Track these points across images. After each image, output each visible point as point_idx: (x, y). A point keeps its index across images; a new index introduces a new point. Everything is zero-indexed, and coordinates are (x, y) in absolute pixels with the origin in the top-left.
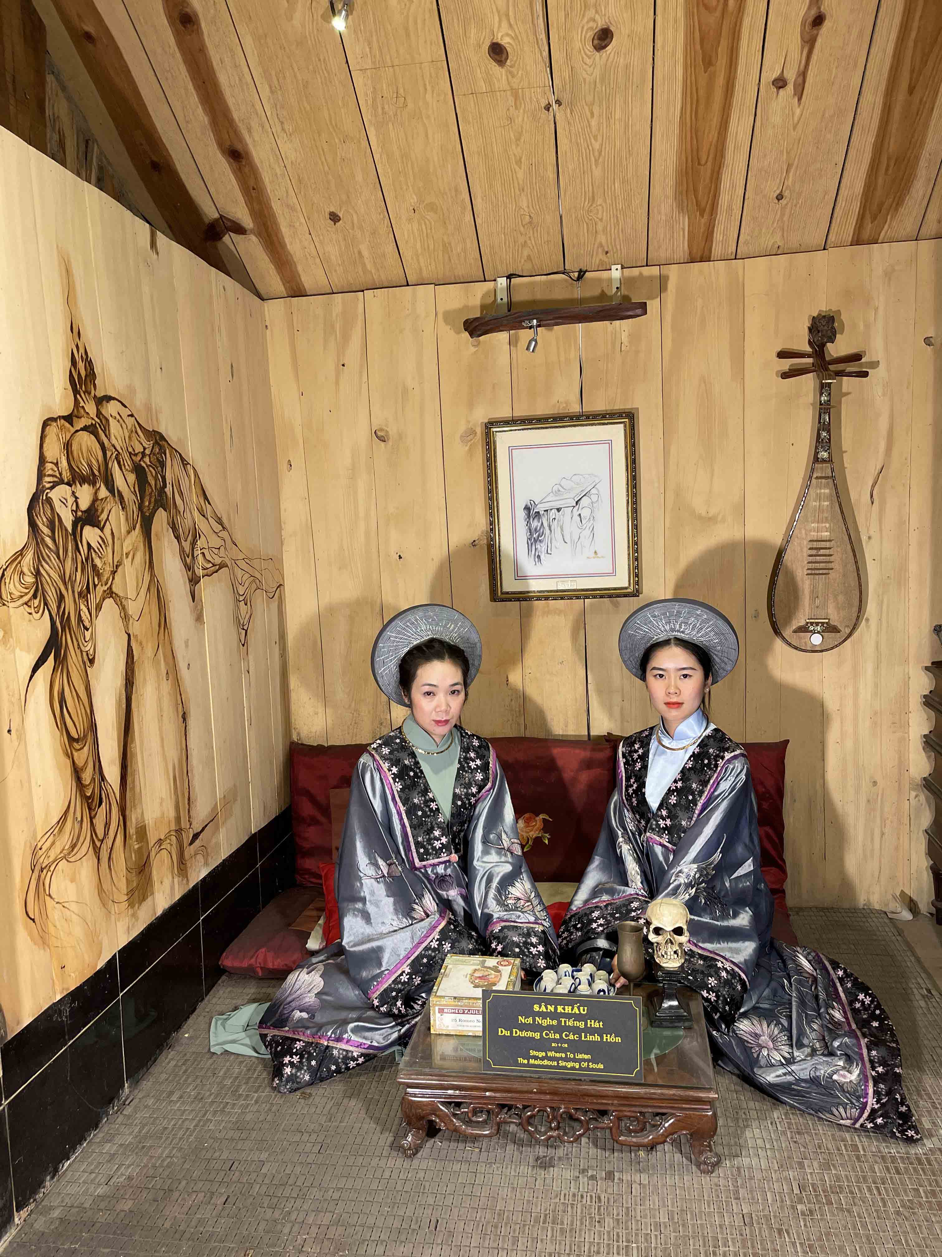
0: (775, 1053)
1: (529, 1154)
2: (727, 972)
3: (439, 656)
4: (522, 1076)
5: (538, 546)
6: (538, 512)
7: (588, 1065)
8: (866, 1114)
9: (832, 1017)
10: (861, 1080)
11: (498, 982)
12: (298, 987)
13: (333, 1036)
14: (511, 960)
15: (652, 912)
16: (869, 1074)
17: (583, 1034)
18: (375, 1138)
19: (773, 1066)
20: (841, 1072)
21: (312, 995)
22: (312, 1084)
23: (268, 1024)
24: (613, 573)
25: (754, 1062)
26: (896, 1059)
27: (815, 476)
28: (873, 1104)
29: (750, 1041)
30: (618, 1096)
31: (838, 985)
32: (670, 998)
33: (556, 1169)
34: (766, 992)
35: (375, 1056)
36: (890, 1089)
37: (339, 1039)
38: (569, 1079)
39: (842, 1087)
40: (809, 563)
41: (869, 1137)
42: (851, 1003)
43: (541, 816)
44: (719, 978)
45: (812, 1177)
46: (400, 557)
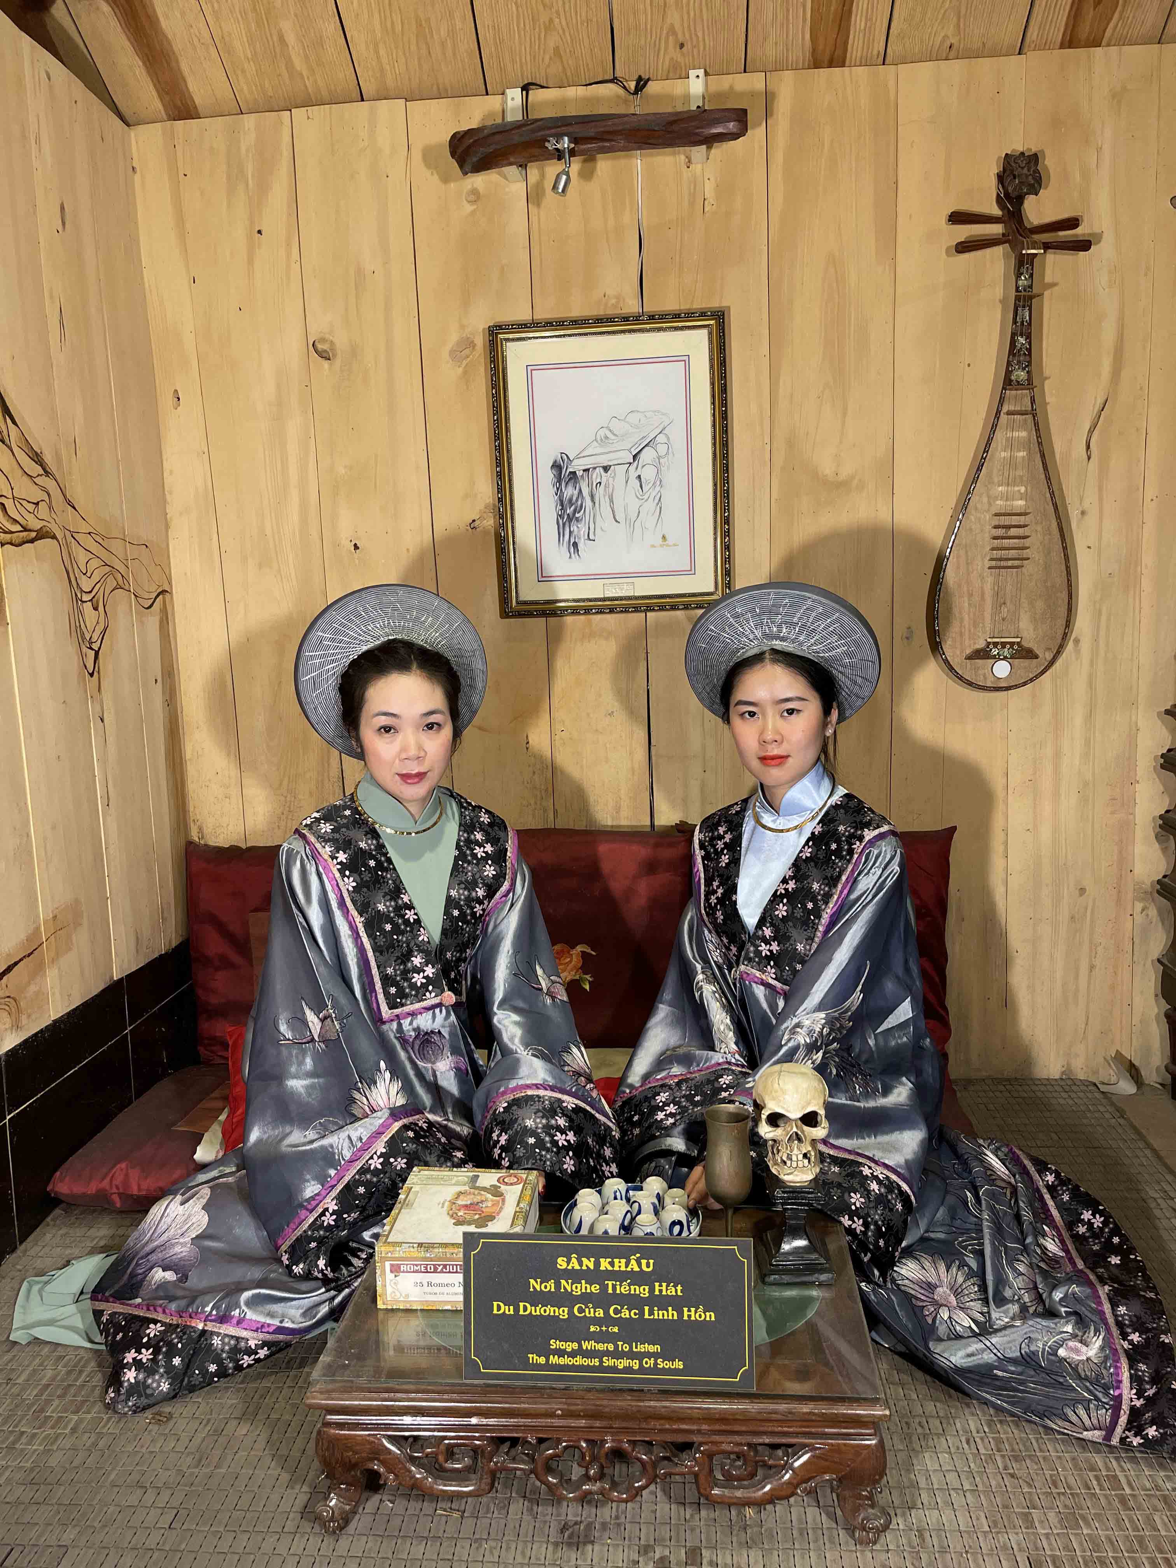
0: (962, 1314)
1: (548, 1518)
2: (880, 1182)
3: (403, 666)
4: (534, 1387)
5: (574, 528)
6: (574, 473)
7: (656, 1364)
8: (1123, 1419)
9: (1044, 1249)
10: (1106, 1358)
11: (498, 1214)
12: (165, 1227)
13: (214, 1312)
14: (523, 1174)
15: (765, 1087)
16: (1118, 1347)
17: (647, 1308)
18: (275, 1497)
19: (959, 1337)
20: (1071, 1344)
21: (187, 1239)
22: (175, 1397)
23: (107, 1294)
24: (692, 571)
25: (928, 1331)
26: (1160, 1319)
27: (1005, 409)
28: (1132, 1401)
29: (919, 1296)
30: (709, 1417)
31: (1047, 1197)
32: (795, 1233)
33: (597, 1547)
34: (941, 1213)
35: (288, 1345)
36: (1157, 1372)
37: (223, 1319)
38: (620, 1390)
39: (1075, 1369)
40: (993, 549)
41: (1134, 1460)
42: (1071, 1226)
43: (579, 948)
44: (867, 1193)
45: (1050, 1544)
46: (356, 547)
